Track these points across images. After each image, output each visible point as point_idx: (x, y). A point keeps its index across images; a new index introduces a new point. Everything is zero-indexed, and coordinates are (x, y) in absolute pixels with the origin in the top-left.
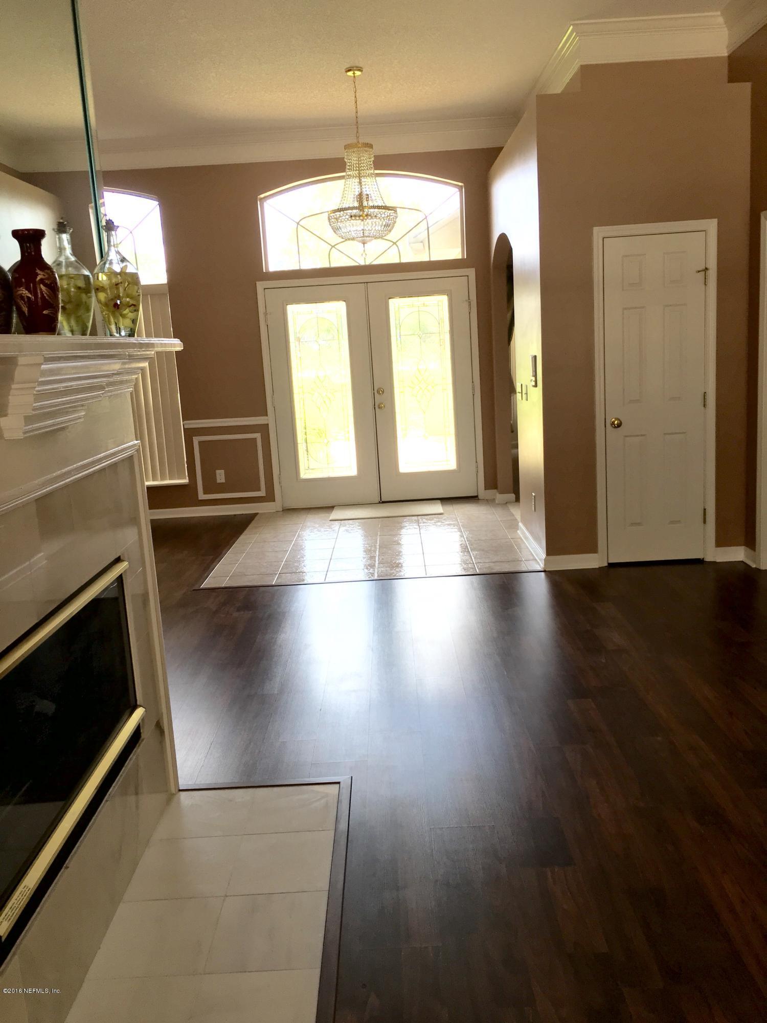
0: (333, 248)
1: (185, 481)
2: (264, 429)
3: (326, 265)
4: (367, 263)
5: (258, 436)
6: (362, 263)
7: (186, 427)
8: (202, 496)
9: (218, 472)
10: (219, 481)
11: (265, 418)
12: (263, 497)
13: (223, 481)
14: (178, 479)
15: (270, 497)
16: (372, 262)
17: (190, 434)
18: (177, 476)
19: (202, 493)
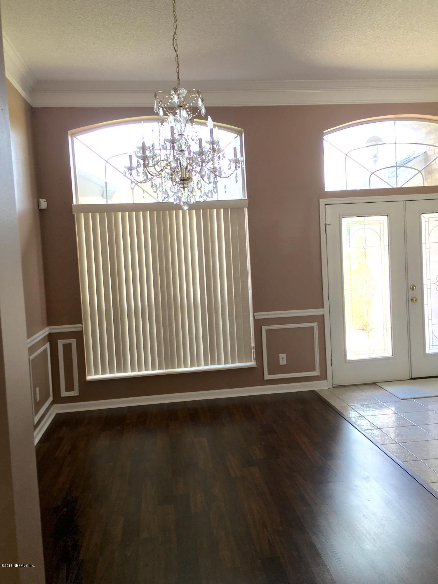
0: (373, 174)
1: (252, 363)
2: (321, 320)
3: (367, 187)
4: (399, 186)
5: (315, 325)
6: (395, 187)
7: (256, 318)
8: (267, 377)
9: (281, 355)
10: (281, 363)
11: (322, 309)
12: (318, 376)
13: (285, 363)
14: (246, 362)
15: (323, 376)
16: (402, 186)
17: (258, 324)
18: (244, 360)
19: (267, 374)
